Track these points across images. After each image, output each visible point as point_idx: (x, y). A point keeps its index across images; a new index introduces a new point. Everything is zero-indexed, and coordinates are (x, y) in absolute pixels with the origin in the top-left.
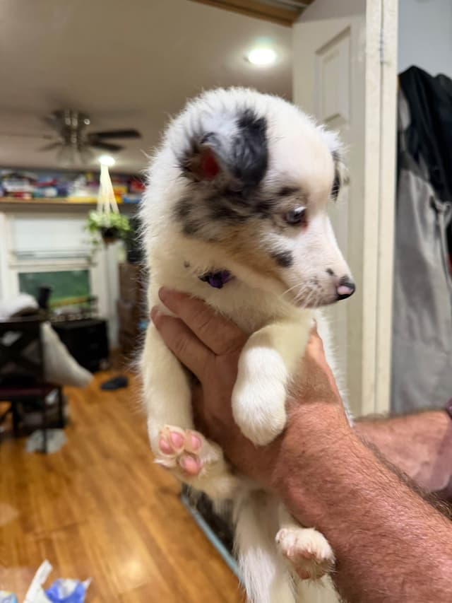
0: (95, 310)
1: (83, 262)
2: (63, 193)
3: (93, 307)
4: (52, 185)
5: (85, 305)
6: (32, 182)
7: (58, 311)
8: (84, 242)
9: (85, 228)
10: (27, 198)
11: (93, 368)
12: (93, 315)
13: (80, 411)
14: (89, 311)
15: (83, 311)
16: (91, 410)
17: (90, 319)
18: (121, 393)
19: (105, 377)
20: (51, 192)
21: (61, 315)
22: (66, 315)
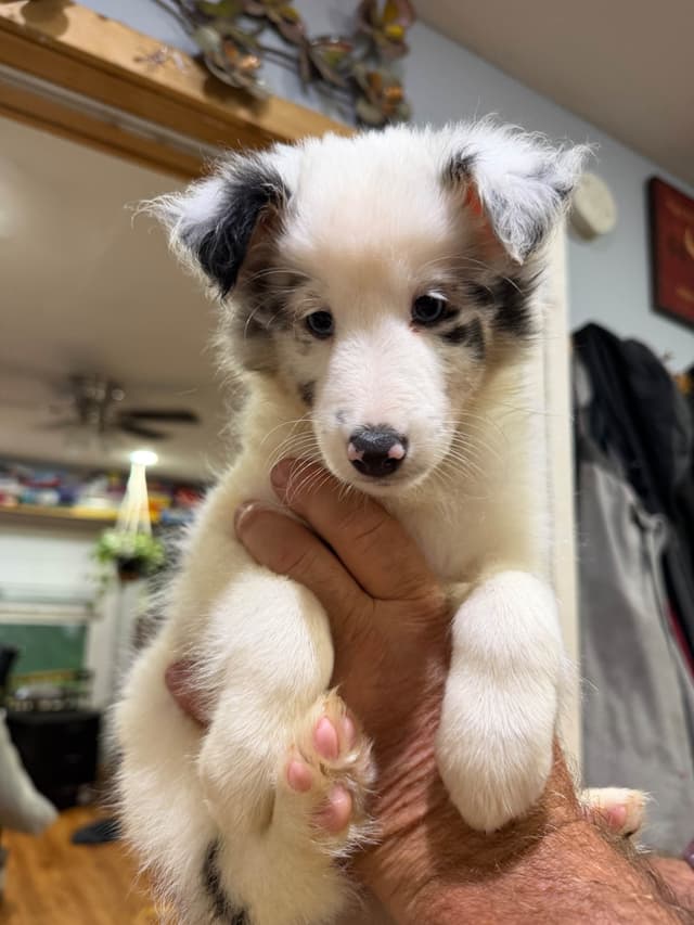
0: (86, 695)
1: (79, 610)
2: (67, 500)
3: (83, 687)
4: (54, 487)
5: (71, 685)
6: (22, 480)
7: (24, 692)
8: (87, 577)
9: (92, 556)
10: (10, 503)
11: (64, 802)
12: (82, 703)
13: (26, 884)
14: (76, 695)
15: (66, 695)
16: (44, 881)
17: (74, 710)
18: (106, 852)
19: (83, 819)
20: (49, 498)
21: (28, 699)
22: (34, 700)
